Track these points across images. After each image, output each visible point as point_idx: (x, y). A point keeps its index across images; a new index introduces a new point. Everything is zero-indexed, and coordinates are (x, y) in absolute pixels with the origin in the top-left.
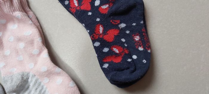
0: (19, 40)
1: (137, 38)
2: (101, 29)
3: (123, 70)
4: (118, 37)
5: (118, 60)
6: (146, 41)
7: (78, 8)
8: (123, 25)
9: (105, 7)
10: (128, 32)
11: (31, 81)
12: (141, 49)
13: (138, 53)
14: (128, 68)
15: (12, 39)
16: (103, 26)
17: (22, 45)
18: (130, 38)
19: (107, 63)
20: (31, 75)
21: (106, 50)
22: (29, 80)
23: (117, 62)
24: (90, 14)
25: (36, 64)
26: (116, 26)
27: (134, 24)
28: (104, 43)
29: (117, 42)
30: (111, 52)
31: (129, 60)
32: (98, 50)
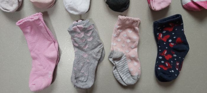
0: (130, 38)
1: (178, 64)
2: (166, 52)
3: (166, 74)
4: (171, 59)
5: (165, 69)
6: (180, 67)
7: (161, 39)
8: (175, 56)
9: (172, 44)
10: (175, 59)
11: (123, 58)
12: (177, 69)
13: (175, 70)
14: (168, 74)
15: (125, 35)
17: (129, 41)
18: (175, 62)
19: (160, 67)
20: (125, 55)
21: (163, 62)
22: (123, 57)
23: (164, 69)
24: (165, 43)
25: (130, 52)
26: (172, 55)
27: (180, 58)
28: (164, 59)
29: (169, 62)
30: (164, 64)
31: (170, 71)
32: (158, 59)
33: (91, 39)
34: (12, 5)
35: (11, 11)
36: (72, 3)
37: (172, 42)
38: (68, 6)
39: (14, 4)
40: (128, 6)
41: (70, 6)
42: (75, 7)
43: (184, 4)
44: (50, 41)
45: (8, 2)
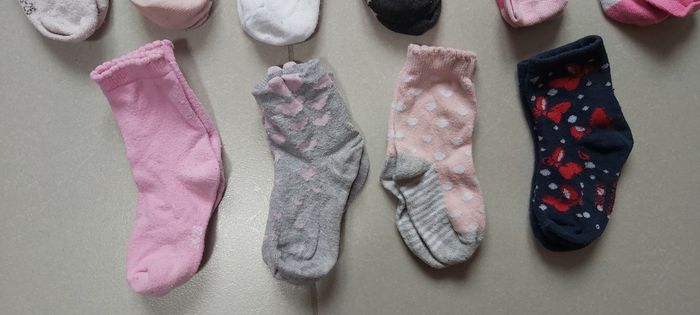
0: (446, 114)
1: (601, 192)
2: (561, 155)
3: (565, 224)
4: (577, 178)
5: (564, 208)
6: (609, 201)
7: (544, 114)
8: (591, 165)
9: (579, 129)
10: (593, 178)
11: (428, 177)
12: (600, 208)
13: (594, 211)
14: (572, 225)
15: (432, 106)
16: (565, 153)
17: (443, 122)
18: (591, 187)
19: (545, 204)
20: (432, 167)
21: (553, 186)
22: (426, 174)
23: (561, 210)
24: (556, 128)
25: (447, 156)
26: (581, 163)
27: (606, 172)
28: (556, 176)
29: (572, 184)
30: (558, 194)
31: (579, 215)
32: (537, 179)
33: (326, 118)
34: (76, 21)
35: (74, 36)
36: (264, 8)
37: (577, 123)
38: (255, 17)
39: (83, 15)
40: (436, 14)
41: (261, 19)
42: (276, 22)
43: (606, 7)
44: (195, 129)
45: (63, 11)
